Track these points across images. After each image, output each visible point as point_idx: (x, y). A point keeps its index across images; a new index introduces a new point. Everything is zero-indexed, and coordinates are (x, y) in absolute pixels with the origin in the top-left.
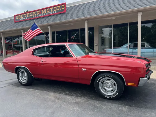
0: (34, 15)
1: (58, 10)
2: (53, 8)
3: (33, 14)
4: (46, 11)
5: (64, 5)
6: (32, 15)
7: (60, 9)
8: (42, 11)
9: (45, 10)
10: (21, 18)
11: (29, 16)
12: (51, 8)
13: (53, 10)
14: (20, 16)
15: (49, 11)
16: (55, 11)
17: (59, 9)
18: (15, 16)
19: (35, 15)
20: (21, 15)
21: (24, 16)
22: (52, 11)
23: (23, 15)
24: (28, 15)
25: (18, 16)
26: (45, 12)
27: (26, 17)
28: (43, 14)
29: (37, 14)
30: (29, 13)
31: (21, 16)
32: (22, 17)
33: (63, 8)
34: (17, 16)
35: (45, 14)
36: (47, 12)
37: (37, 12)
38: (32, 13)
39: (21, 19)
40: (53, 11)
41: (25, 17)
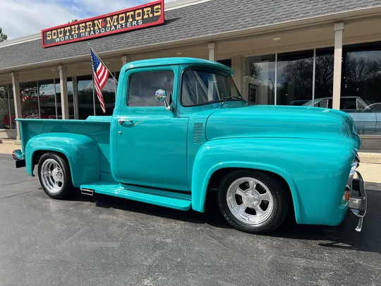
0: (88, 30)
1: (146, 17)
2: (135, 13)
3: (86, 27)
4: (118, 21)
5: (159, 6)
6: (84, 30)
7: (151, 15)
8: (108, 19)
9: (115, 17)
10: (58, 37)
11: (77, 32)
12: (128, 14)
13: (133, 17)
14: (55, 31)
15: (124, 21)
16: (137, 21)
17: (148, 14)
18: (44, 32)
19: (92, 29)
20: (59, 30)
21: (65, 32)
22: (130, 20)
23: (62, 30)
24: (75, 31)
25: (50, 33)
26: (116, 23)
27: (70, 34)
28: (111, 27)
29: (96, 28)
30: (77, 26)
31: (57, 32)
32: (61, 34)
33: (156, 12)
34: (48, 33)
35: (115, 26)
36: (118, 24)
37: (96, 22)
38: (84, 25)
39: (57, 40)
40: (134, 19)
41: (68, 34)
